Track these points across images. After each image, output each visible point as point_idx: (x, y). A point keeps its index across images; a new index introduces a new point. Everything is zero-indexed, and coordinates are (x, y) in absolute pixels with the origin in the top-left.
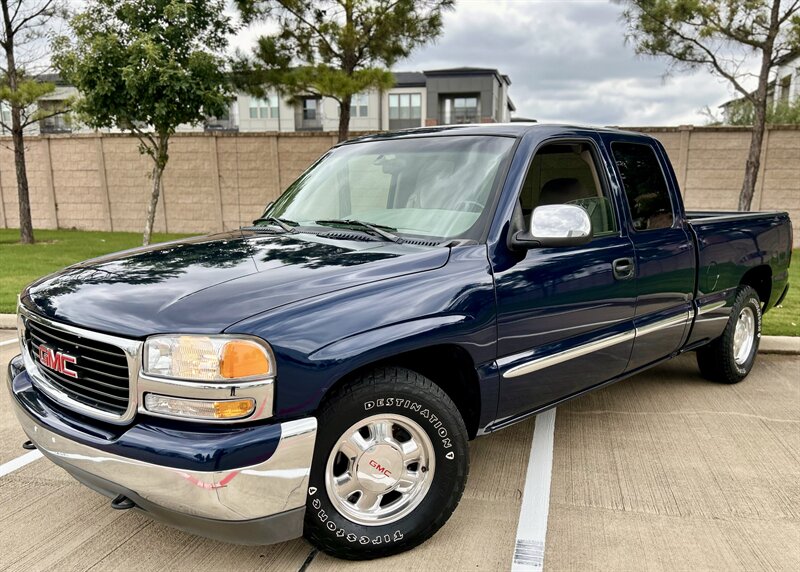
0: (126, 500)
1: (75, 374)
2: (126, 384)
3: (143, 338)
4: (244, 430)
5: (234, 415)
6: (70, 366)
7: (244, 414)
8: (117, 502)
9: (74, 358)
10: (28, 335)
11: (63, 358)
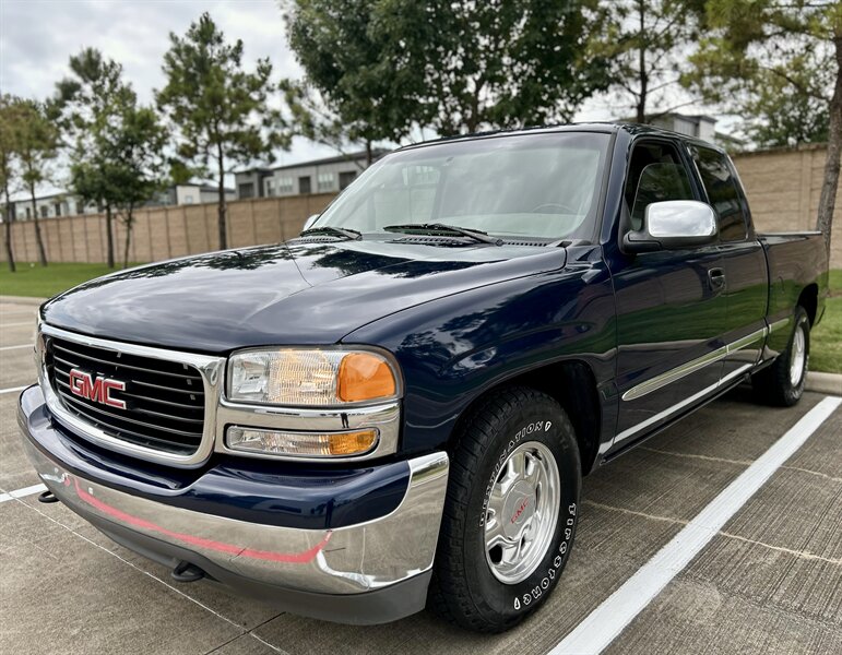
0: (193, 570)
1: (122, 404)
2: (201, 415)
3: (226, 354)
4: (363, 470)
5: (351, 451)
6: (115, 393)
7: (364, 450)
8: (179, 571)
9: (123, 383)
10: (49, 360)
11: (106, 384)
